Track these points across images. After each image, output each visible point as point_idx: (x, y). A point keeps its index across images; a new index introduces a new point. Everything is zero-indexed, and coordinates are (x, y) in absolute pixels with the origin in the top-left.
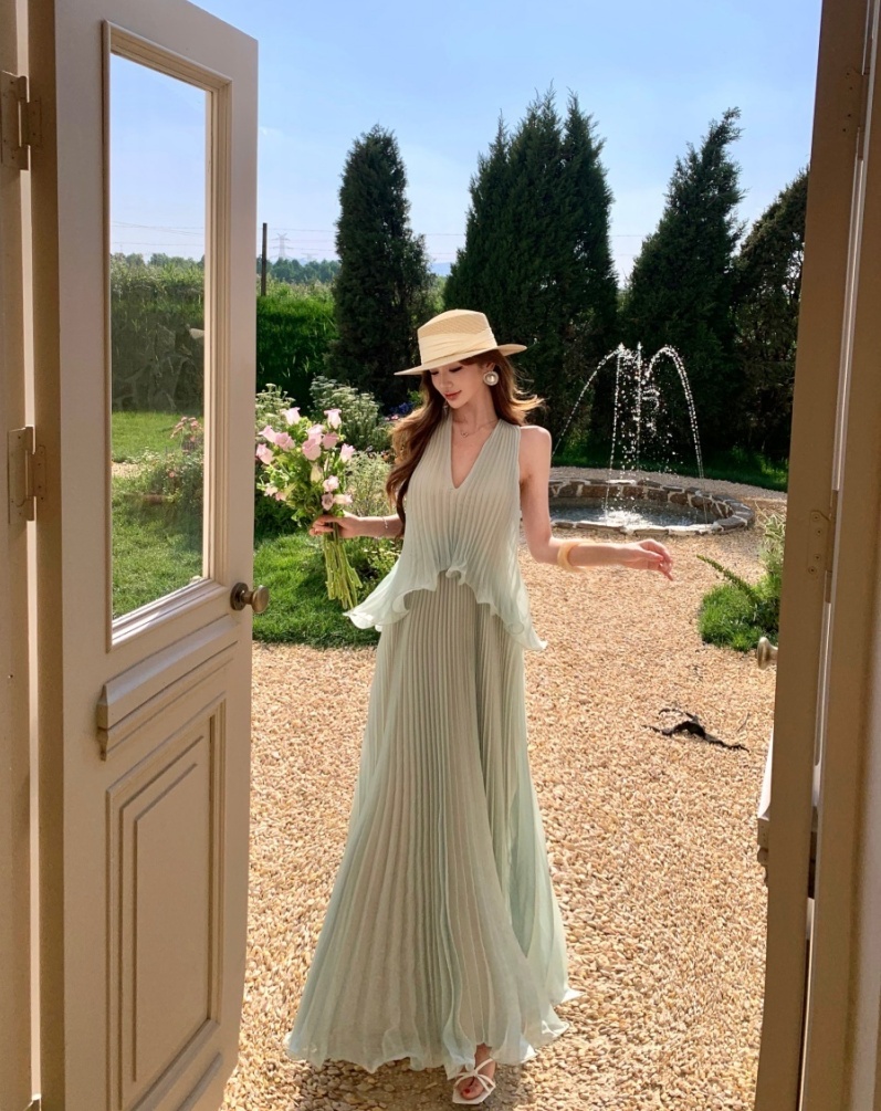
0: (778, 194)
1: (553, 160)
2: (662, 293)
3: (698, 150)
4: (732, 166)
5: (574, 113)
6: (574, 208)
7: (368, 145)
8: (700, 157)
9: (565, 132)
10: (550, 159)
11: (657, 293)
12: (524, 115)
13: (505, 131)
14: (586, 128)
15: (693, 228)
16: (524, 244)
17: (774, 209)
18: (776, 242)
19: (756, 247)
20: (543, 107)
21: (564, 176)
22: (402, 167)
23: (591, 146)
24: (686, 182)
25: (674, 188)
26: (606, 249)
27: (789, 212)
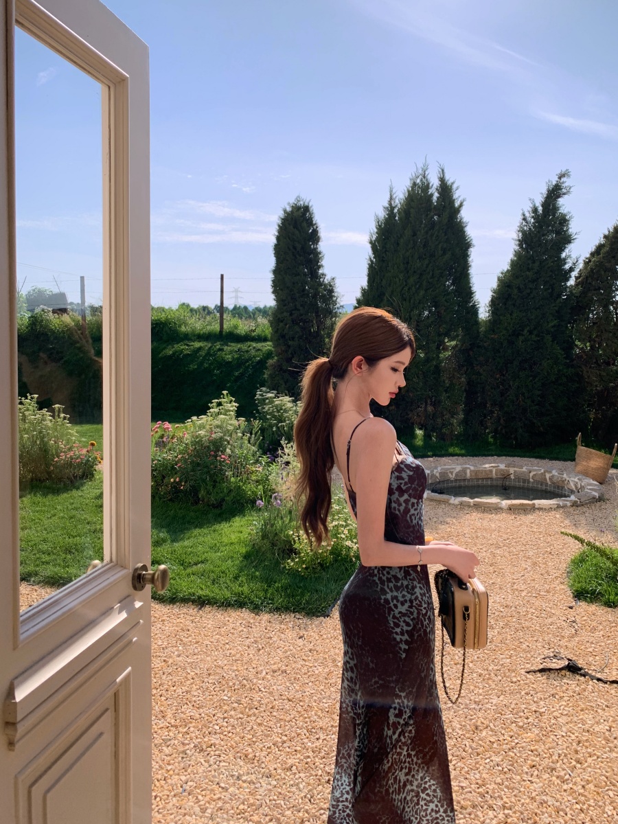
0: (602, 236)
1: (429, 217)
2: (515, 315)
3: (539, 203)
4: (565, 215)
5: (442, 180)
6: (444, 253)
7: (292, 212)
8: (540, 209)
9: (436, 195)
10: (427, 215)
11: (511, 315)
12: (408, 184)
13: (394, 196)
14: (451, 192)
15: (537, 264)
16: (411, 281)
17: (600, 248)
18: (603, 273)
19: (587, 277)
20: (420, 177)
21: (437, 228)
22: (317, 227)
23: (454, 205)
24: (530, 229)
25: (520, 234)
26: (469, 283)
27: (612, 249)
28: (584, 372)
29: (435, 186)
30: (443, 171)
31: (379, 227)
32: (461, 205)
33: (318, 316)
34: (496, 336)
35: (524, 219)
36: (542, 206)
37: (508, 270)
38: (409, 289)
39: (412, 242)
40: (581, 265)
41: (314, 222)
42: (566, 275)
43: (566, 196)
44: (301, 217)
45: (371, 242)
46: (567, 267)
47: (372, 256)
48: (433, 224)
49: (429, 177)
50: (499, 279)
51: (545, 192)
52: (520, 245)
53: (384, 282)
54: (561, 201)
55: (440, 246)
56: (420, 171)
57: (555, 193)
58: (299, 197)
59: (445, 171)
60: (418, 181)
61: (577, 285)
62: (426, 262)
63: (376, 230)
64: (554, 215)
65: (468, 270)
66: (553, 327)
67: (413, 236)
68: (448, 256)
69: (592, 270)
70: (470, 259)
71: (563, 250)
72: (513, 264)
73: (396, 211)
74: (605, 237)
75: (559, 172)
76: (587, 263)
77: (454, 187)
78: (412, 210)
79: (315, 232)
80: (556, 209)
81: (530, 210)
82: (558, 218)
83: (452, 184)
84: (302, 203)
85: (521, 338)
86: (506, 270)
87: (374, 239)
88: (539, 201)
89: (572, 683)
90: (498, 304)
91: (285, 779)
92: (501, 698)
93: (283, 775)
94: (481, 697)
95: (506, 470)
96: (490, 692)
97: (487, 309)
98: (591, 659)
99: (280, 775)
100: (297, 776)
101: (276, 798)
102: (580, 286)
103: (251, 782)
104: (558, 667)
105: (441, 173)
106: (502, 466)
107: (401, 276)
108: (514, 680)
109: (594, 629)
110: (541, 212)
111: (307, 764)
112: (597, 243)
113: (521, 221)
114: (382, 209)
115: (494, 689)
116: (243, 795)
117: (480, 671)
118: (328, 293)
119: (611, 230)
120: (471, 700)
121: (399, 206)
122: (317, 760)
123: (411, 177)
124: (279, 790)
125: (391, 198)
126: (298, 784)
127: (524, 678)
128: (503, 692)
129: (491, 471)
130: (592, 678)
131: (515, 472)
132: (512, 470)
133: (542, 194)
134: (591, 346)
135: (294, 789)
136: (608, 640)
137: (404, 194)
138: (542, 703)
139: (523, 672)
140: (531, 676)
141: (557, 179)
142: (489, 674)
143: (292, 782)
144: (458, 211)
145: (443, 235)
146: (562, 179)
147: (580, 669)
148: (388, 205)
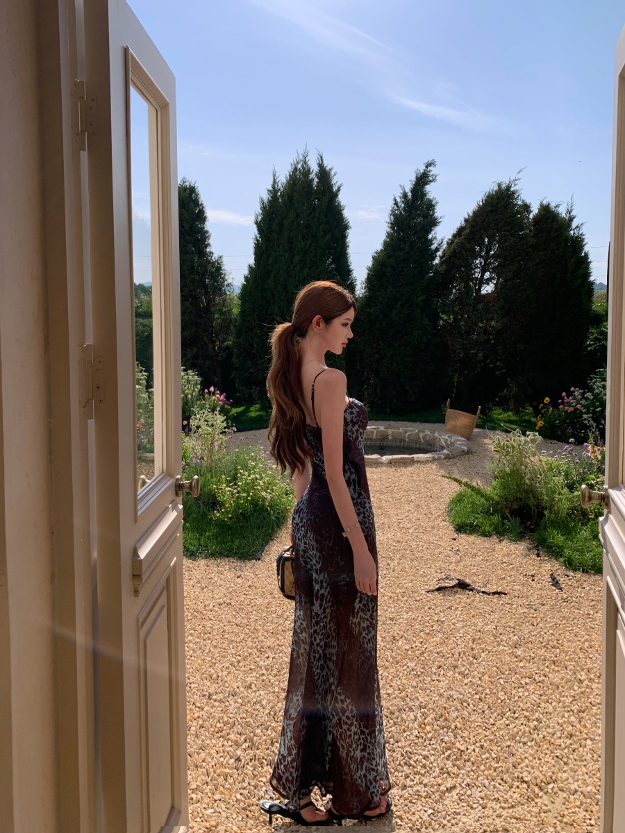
0: (463, 220)
2: (389, 291)
3: (408, 190)
4: (432, 201)
5: (321, 166)
6: (325, 234)
8: (410, 194)
9: (316, 180)
10: (309, 199)
11: (385, 290)
12: (290, 169)
13: (277, 180)
14: (329, 177)
15: (408, 244)
16: (296, 259)
17: (461, 230)
18: (464, 252)
19: (450, 257)
20: (301, 163)
21: (318, 211)
22: (203, 208)
23: (333, 190)
24: (401, 213)
25: (392, 218)
26: (347, 262)
27: (472, 232)
28: (449, 341)
29: (314, 172)
30: (321, 158)
31: (264, 208)
32: (339, 190)
33: (207, 293)
34: (372, 310)
35: (396, 204)
36: (412, 192)
37: (381, 250)
38: (294, 267)
39: (295, 223)
40: (445, 246)
41: (200, 203)
42: (432, 255)
43: (432, 184)
44: (189, 197)
45: (256, 223)
46: (433, 247)
47: (258, 236)
48: (314, 209)
49: (309, 163)
50: (374, 258)
51: (413, 178)
52: (392, 228)
53: (271, 260)
54: (428, 188)
55: (321, 227)
56: (301, 158)
57: (422, 180)
58: (184, 178)
59: (324, 158)
60: (299, 166)
61: (441, 263)
62: (309, 242)
63: (260, 212)
64: (422, 201)
65: (346, 250)
66: (422, 301)
67: (297, 218)
68: (329, 236)
69: (454, 250)
70: (348, 240)
71: (430, 233)
72: (386, 244)
73: (279, 194)
74: (466, 220)
75: (426, 161)
76: (450, 244)
77: (332, 172)
78: (295, 194)
79: (202, 212)
80: (424, 195)
81: (401, 195)
82: (425, 203)
83: (331, 170)
84: (188, 184)
85: (394, 312)
86: (379, 250)
87: (259, 219)
88: (408, 188)
89: (463, 597)
90: (374, 281)
91: (247, 696)
92: (410, 613)
93: (246, 694)
94: (394, 614)
95: (386, 432)
96: (400, 610)
97: (364, 286)
98: (475, 578)
99: (243, 693)
100: (258, 694)
101: (244, 715)
102: (444, 265)
103: (221, 701)
104: (451, 585)
105: (320, 159)
106: (382, 428)
107: (287, 255)
108: (418, 598)
109: (475, 555)
110: (410, 197)
111: (263, 681)
112: (458, 225)
113: (393, 206)
114: (266, 192)
115: (403, 607)
116: (217, 713)
117: (389, 594)
118: (216, 271)
119: (471, 214)
120: (386, 617)
121: (282, 189)
122: (271, 677)
123: (292, 163)
124: (246, 708)
125: (274, 182)
126: (260, 702)
127: (425, 596)
128: (410, 609)
129: (372, 432)
130: (479, 592)
131: (393, 433)
132: (390, 431)
133: (411, 181)
134: (454, 318)
135: (258, 706)
136: (487, 563)
137: (286, 178)
138: (442, 614)
139: (423, 592)
140: (430, 595)
141: (424, 167)
142: (398, 596)
143: (255, 700)
144: (336, 195)
145: (324, 217)
146: (429, 168)
147: (469, 585)
148: (271, 189)
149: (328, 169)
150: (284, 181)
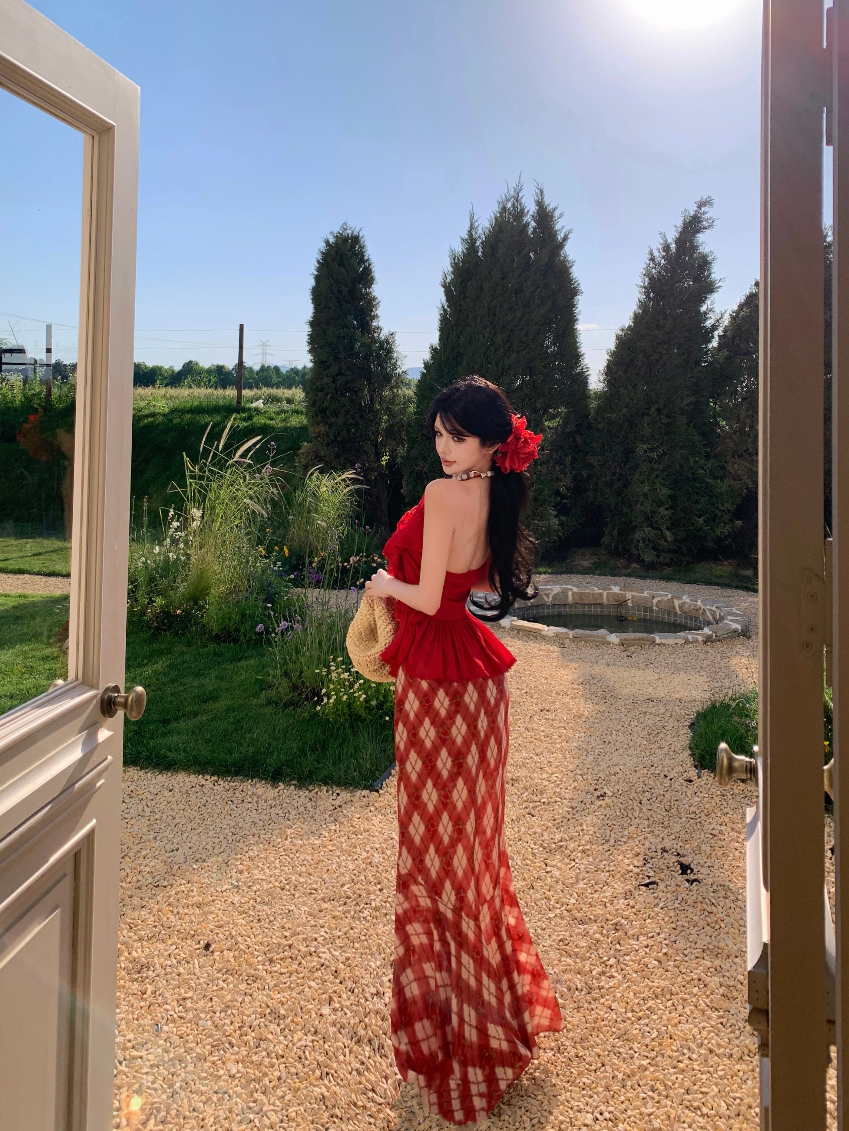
1: (523, 253)
3: (671, 239)
4: (706, 256)
5: (540, 204)
7: (336, 243)
8: (673, 247)
9: (533, 224)
10: (520, 253)
12: (495, 208)
13: (476, 225)
14: (551, 220)
15: (669, 320)
19: (734, 338)
20: (512, 200)
21: (533, 268)
22: (370, 265)
23: (557, 237)
24: (660, 272)
25: (647, 279)
26: (576, 342)
28: (729, 465)
29: (531, 213)
30: (542, 192)
31: (455, 266)
32: (568, 239)
34: (614, 416)
35: (652, 259)
36: (676, 243)
37: (630, 326)
38: (496, 350)
39: (500, 287)
40: (726, 321)
41: (366, 258)
42: (707, 335)
43: (707, 231)
44: (349, 250)
45: (444, 286)
46: (709, 323)
47: (446, 304)
48: (528, 264)
50: (618, 337)
52: (647, 294)
53: (462, 339)
54: (701, 238)
55: (537, 293)
56: (512, 193)
57: (693, 226)
58: (345, 224)
59: (545, 192)
60: (509, 205)
62: (519, 314)
63: (451, 269)
64: (691, 255)
65: (574, 325)
67: (503, 279)
68: (548, 306)
69: (741, 327)
70: (580, 311)
71: (704, 302)
72: (637, 318)
73: (478, 244)
74: (756, 284)
75: (699, 199)
76: (734, 318)
77: (557, 213)
78: (500, 244)
79: (368, 271)
81: (660, 247)
82: (696, 259)
83: (555, 209)
84: (349, 232)
86: (627, 326)
87: (448, 281)
88: (672, 236)
90: (616, 373)
95: (623, 595)
97: (601, 378)
102: (725, 350)
105: (539, 194)
106: (616, 589)
107: (486, 332)
110: (674, 250)
113: (648, 262)
114: (459, 242)
118: (384, 354)
121: (483, 237)
123: (500, 200)
125: (472, 227)
129: (601, 595)
131: (634, 597)
132: (629, 595)
133: (676, 227)
137: (490, 221)
141: (696, 209)
144: (561, 245)
145: (541, 278)
146: (703, 209)
148: (467, 237)
149: (549, 208)
150: (487, 225)
